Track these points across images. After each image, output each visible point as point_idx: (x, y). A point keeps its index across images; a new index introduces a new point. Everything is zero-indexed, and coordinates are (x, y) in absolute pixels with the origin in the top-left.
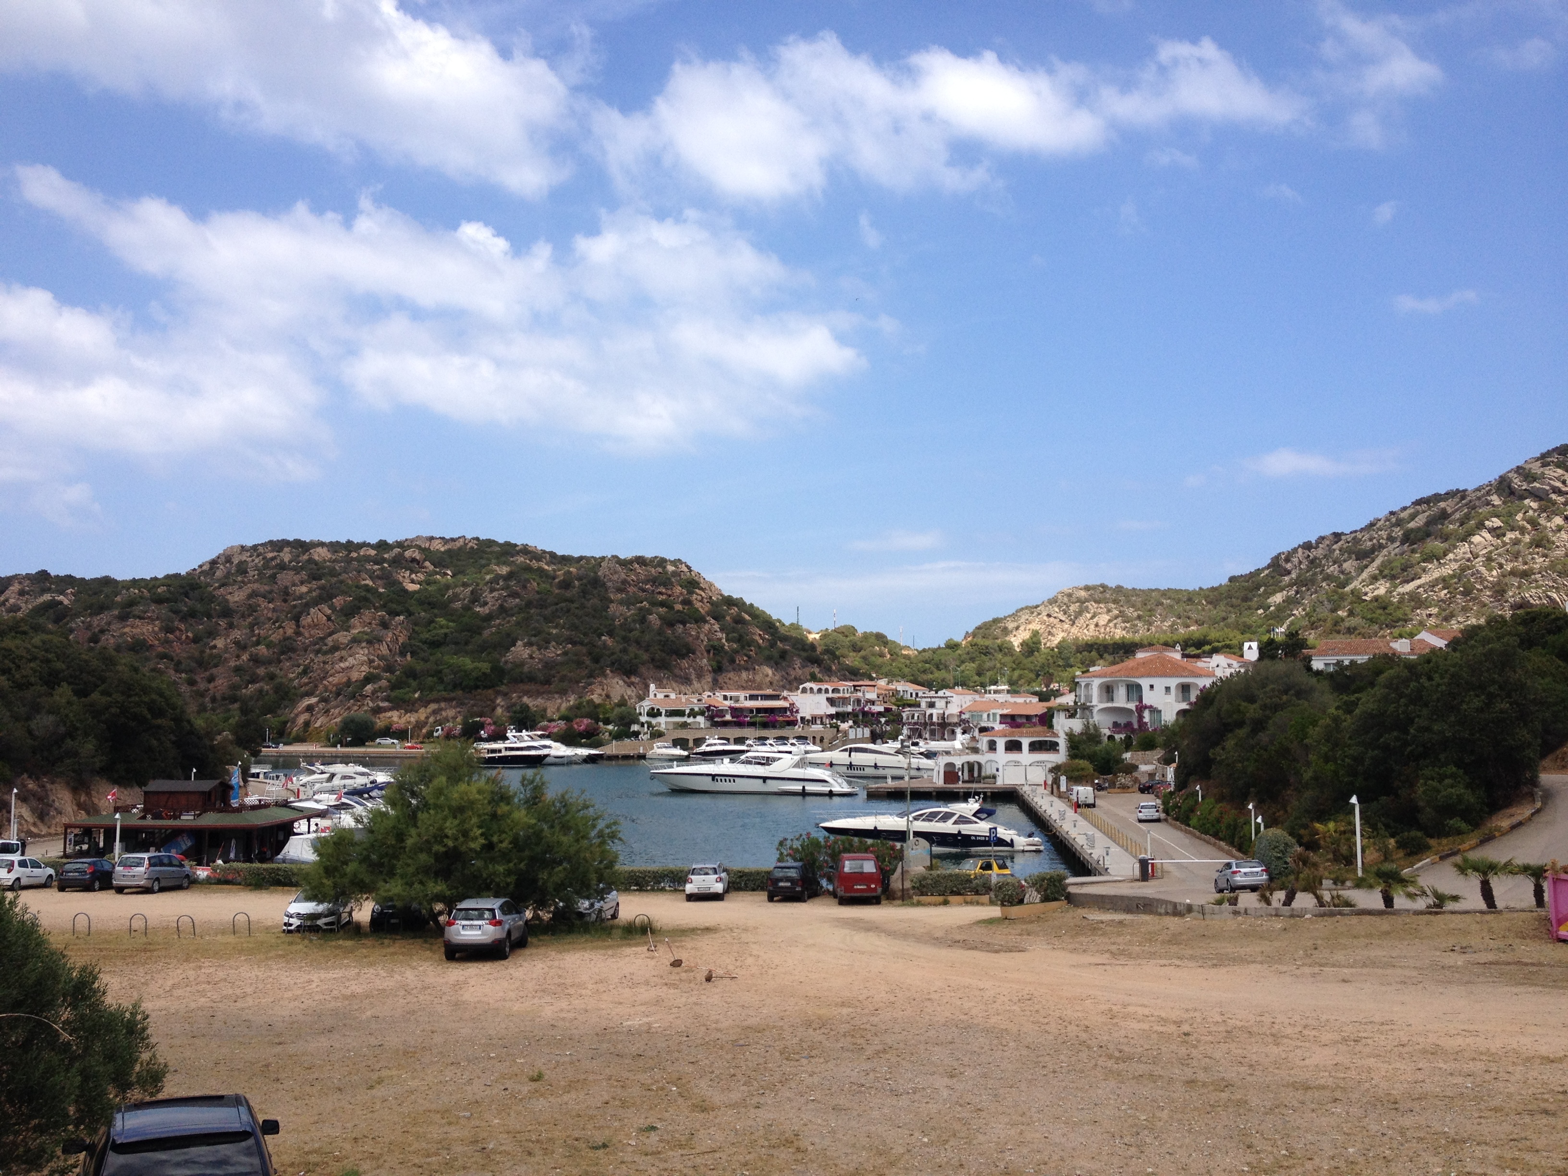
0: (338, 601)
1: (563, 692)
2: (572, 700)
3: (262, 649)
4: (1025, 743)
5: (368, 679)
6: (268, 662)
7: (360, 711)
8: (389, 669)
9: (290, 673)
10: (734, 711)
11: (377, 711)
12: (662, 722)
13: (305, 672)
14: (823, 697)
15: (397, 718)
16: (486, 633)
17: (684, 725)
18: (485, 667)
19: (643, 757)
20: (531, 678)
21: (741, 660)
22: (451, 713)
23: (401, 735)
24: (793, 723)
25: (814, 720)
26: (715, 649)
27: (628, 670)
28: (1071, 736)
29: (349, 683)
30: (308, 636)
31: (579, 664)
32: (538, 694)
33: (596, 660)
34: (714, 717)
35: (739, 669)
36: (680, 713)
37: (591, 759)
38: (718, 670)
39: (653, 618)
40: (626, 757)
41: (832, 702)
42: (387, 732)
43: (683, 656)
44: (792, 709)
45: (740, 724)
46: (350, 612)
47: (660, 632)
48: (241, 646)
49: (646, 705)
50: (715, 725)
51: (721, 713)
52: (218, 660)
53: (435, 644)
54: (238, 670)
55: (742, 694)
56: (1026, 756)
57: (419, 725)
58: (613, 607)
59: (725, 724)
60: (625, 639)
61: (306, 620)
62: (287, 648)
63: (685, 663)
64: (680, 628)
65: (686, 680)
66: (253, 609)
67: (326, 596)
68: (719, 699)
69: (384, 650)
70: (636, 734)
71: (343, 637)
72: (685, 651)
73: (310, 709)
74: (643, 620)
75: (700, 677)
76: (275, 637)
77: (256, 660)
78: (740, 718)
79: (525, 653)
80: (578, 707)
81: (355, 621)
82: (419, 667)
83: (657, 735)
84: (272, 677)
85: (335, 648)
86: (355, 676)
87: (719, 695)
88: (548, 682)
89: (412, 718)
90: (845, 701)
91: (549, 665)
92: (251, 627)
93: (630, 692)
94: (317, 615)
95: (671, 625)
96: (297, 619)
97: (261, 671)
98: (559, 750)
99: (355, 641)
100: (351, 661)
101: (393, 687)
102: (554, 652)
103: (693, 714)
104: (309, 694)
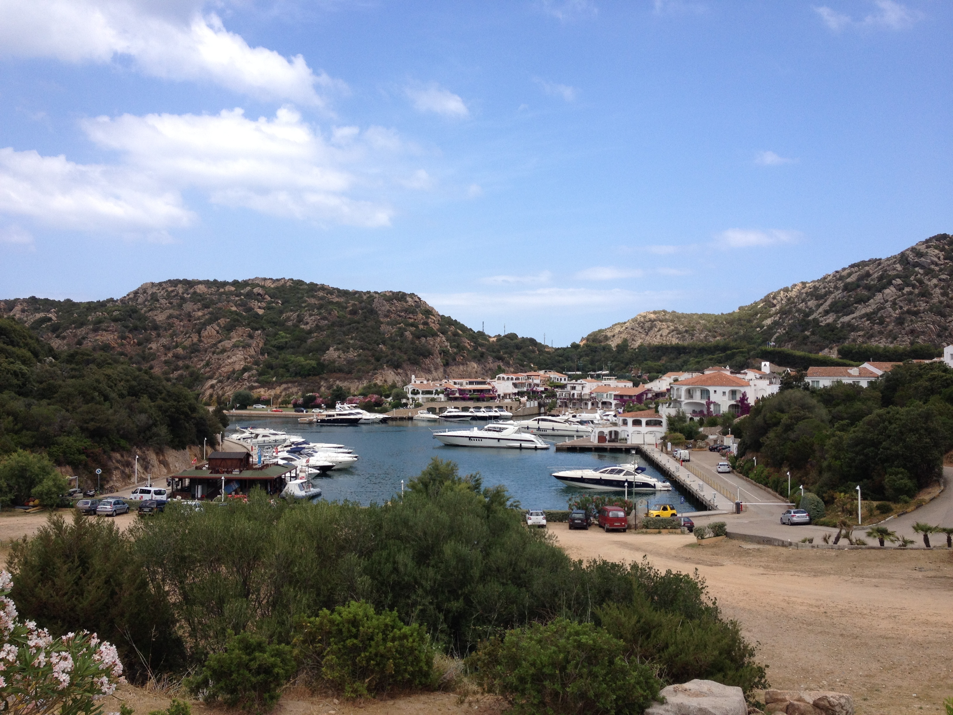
0: (222, 321)
1: (360, 379)
2: (365, 383)
3: (180, 350)
4: (644, 421)
5: (245, 370)
6: (184, 358)
7: (242, 388)
8: (257, 363)
9: (199, 365)
10: (461, 391)
11: (252, 388)
12: (420, 397)
13: (208, 364)
14: (510, 383)
15: (263, 393)
16: (309, 341)
17: (433, 400)
18: (313, 363)
19: (411, 419)
20: (340, 370)
21: (459, 359)
22: (295, 390)
23: (267, 402)
24: (493, 398)
25: (505, 396)
26: (444, 352)
27: (396, 366)
28: (669, 418)
29: (234, 372)
30: (207, 342)
31: (368, 361)
32: (345, 379)
33: (378, 360)
34: (450, 395)
35: (458, 364)
36: (430, 392)
37: (384, 421)
38: (446, 364)
39: (407, 333)
40: (402, 419)
41: (515, 385)
42: (258, 401)
43: (426, 357)
44: (493, 390)
45: (464, 399)
46: (229, 329)
47: (412, 343)
48: (167, 348)
49: (410, 388)
50: (450, 399)
51: (453, 392)
52: (153, 356)
53: (280, 348)
54: (166, 362)
55: (464, 381)
56: (644, 428)
57: (277, 397)
58: (383, 327)
59: (456, 399)
60: (393, 347)
61: (204, 333)
62: (194, 350)
63: (427, 361)
64: (423, 340)
65: (429, 371)
66: (171, 326)
67: (214, 319)
68: (451, 384)
69: (252, 352)
70: (406, 405)
71: (227, 344)
72: (427, 354)
73: (212, 386)
74: (402, 335)
75: (436, 369)
76: (187, 343)
77: (177, 357)
78: (464, 395)
79: (336, 354)
80: (369, 387)
81: (233, 334)
82: (274, 362)
83: (418, 406)
84: (187, 367)
85: (224, 351)
86: (237, 367)
87: (451, 382)
88: (350, 372)
89: (272, 392)
90: (523, 385)
91: (350, 362)
92: (172, 336)
93: (398, 379)
94: (211, 330)
95: (418, 338)
96: (199, 332)
97: (180, 363)
98: (366, 415)
99: (235, 346)
100: (234, 359)
101: (260, 374)
102: (352, 355)
103: (437, 393)
104: (211, 378)
